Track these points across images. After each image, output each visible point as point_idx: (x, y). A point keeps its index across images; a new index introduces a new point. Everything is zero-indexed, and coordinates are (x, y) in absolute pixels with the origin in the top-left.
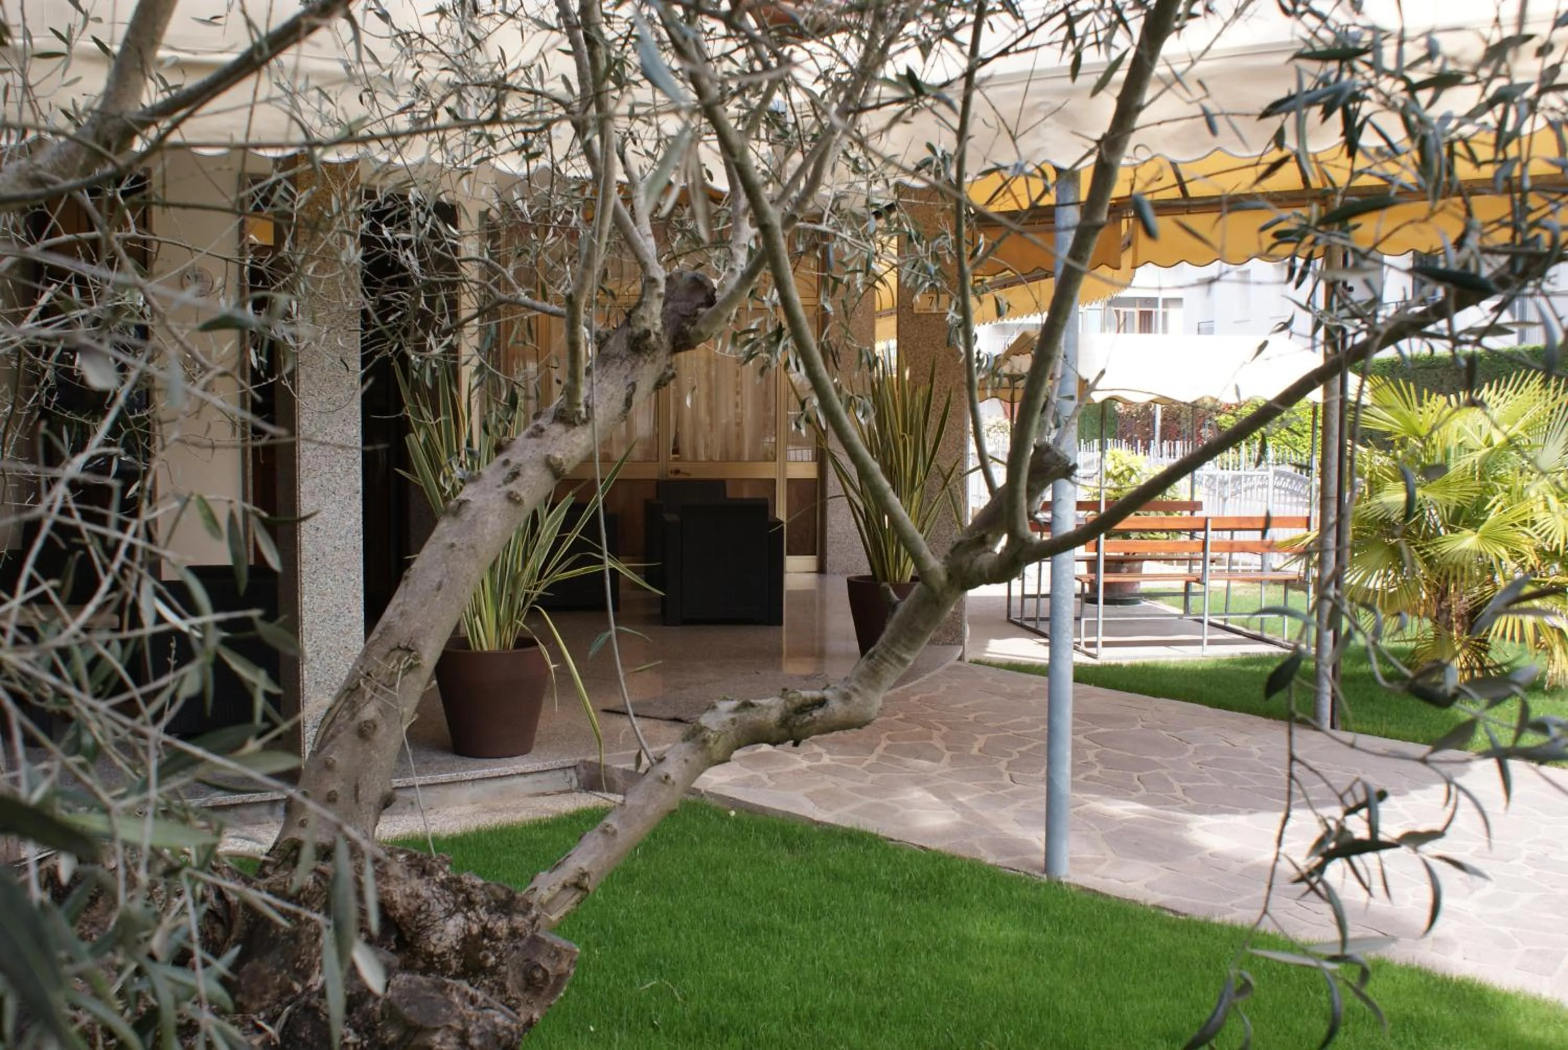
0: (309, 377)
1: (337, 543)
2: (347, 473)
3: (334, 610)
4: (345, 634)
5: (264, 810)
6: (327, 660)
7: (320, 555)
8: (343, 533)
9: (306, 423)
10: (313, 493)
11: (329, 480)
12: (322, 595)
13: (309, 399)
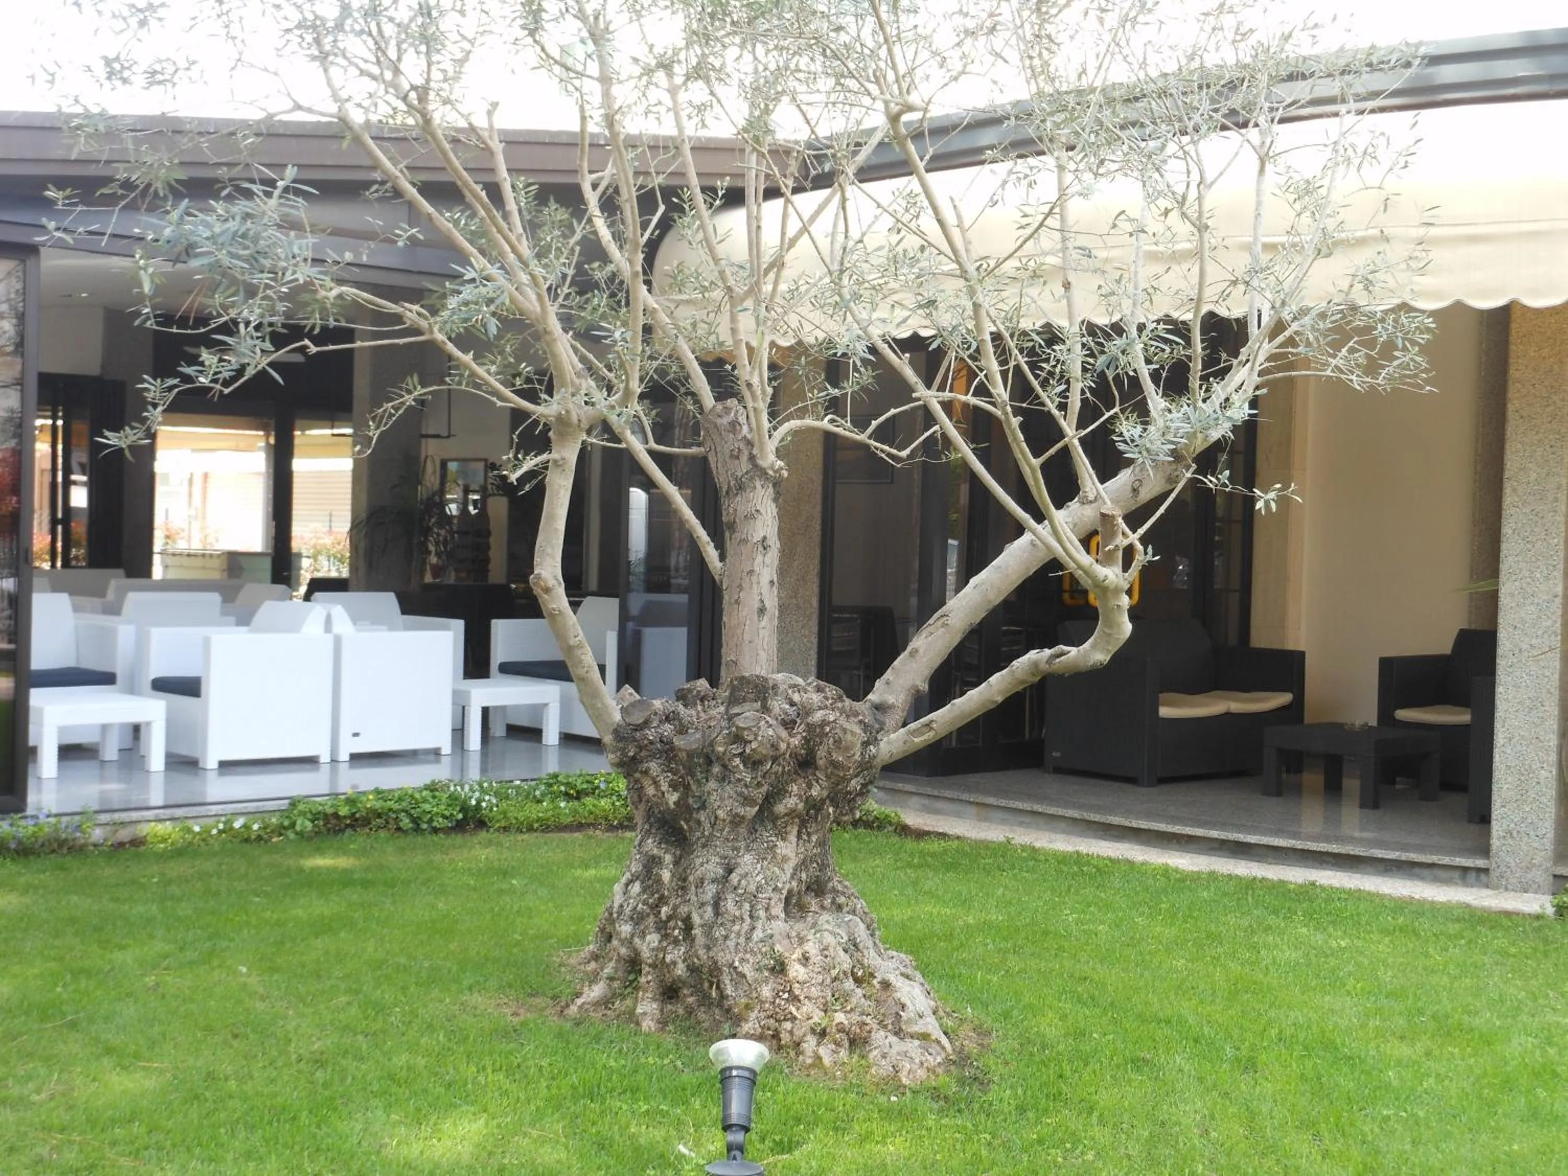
0: (1515, 490)
1: (1534, 641)
2: (1547, 578)
3: (1528, 702)
4: (1537, 726)
5: (1456, 874)
6: (1519, 748)
7: (1517, 651)
8: (1540, 633)
9: (1510, 532)
10: (1512, 595)
11: (1529, 584)
12: (1517, 686)
13: (1513, 511)
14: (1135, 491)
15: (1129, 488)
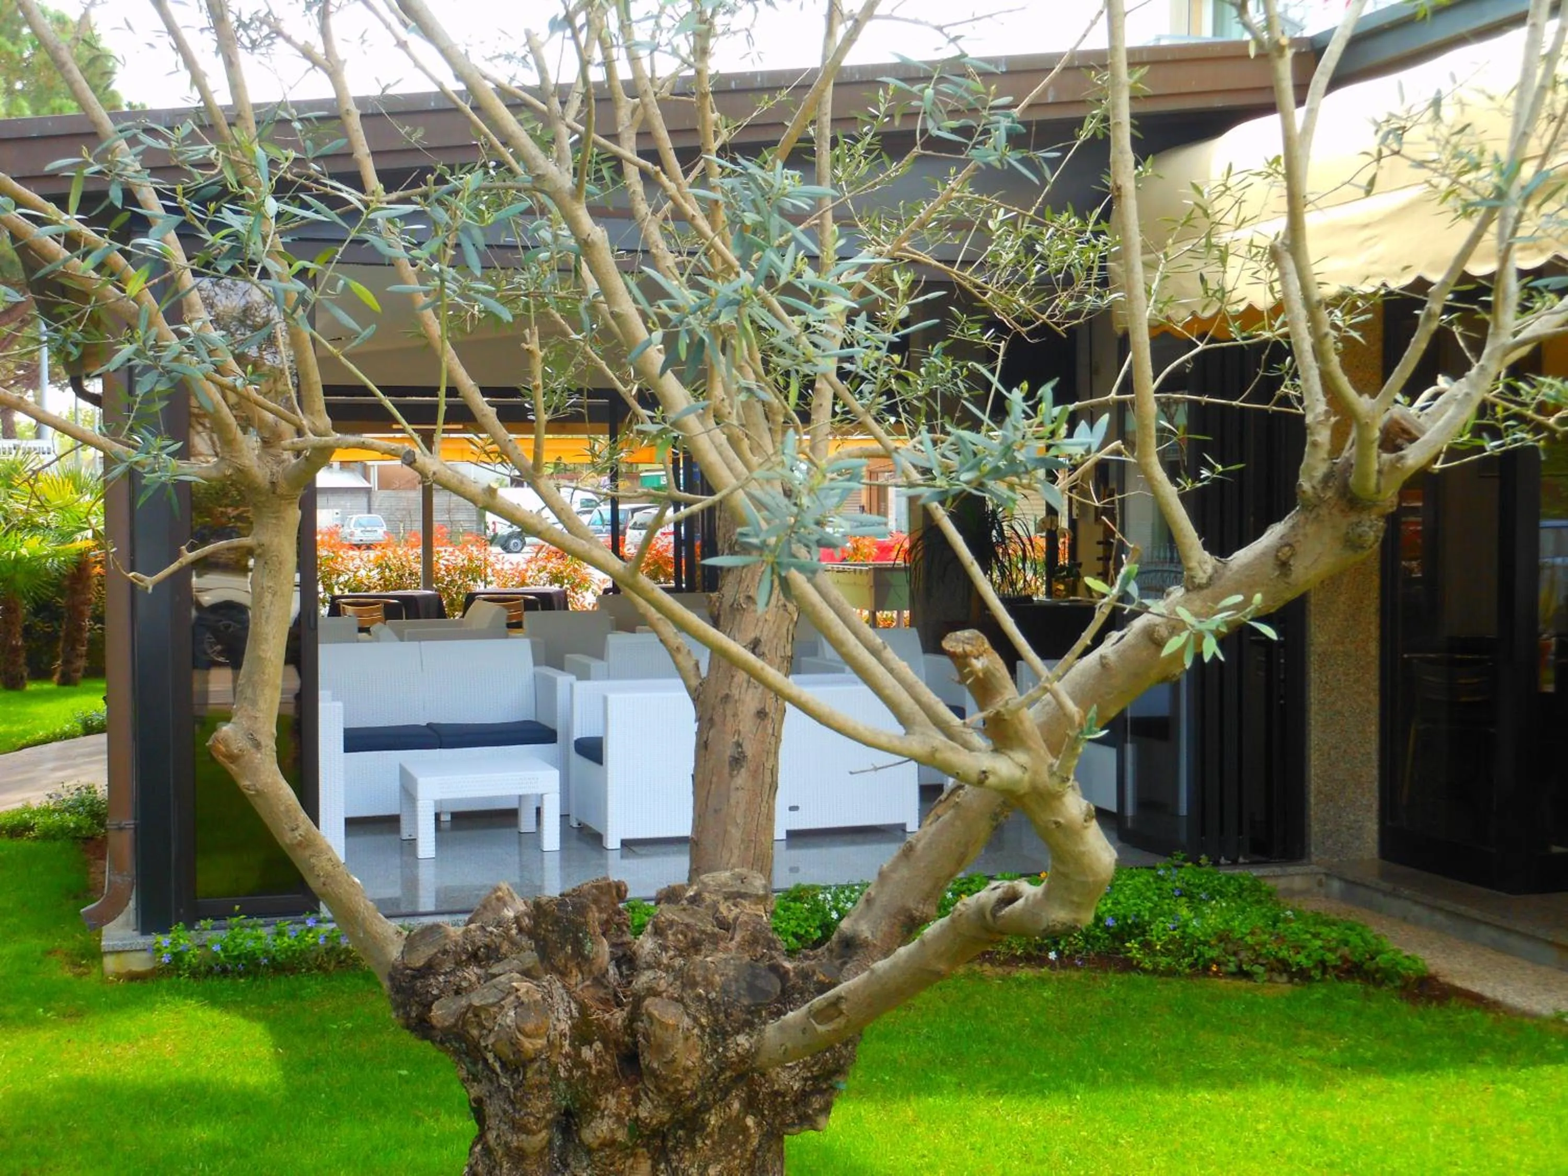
14: (1284, 566)
15: (1271, 561)
